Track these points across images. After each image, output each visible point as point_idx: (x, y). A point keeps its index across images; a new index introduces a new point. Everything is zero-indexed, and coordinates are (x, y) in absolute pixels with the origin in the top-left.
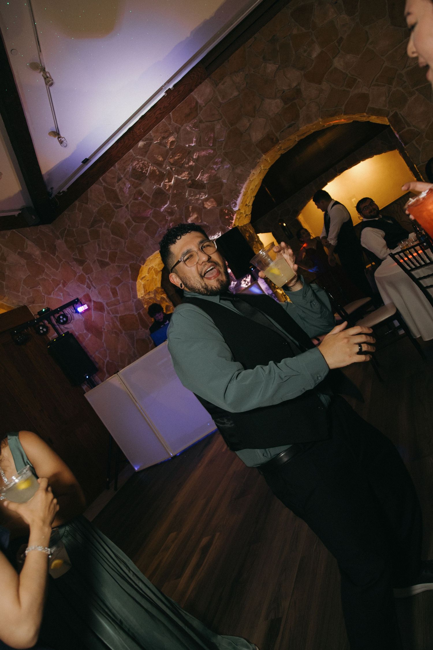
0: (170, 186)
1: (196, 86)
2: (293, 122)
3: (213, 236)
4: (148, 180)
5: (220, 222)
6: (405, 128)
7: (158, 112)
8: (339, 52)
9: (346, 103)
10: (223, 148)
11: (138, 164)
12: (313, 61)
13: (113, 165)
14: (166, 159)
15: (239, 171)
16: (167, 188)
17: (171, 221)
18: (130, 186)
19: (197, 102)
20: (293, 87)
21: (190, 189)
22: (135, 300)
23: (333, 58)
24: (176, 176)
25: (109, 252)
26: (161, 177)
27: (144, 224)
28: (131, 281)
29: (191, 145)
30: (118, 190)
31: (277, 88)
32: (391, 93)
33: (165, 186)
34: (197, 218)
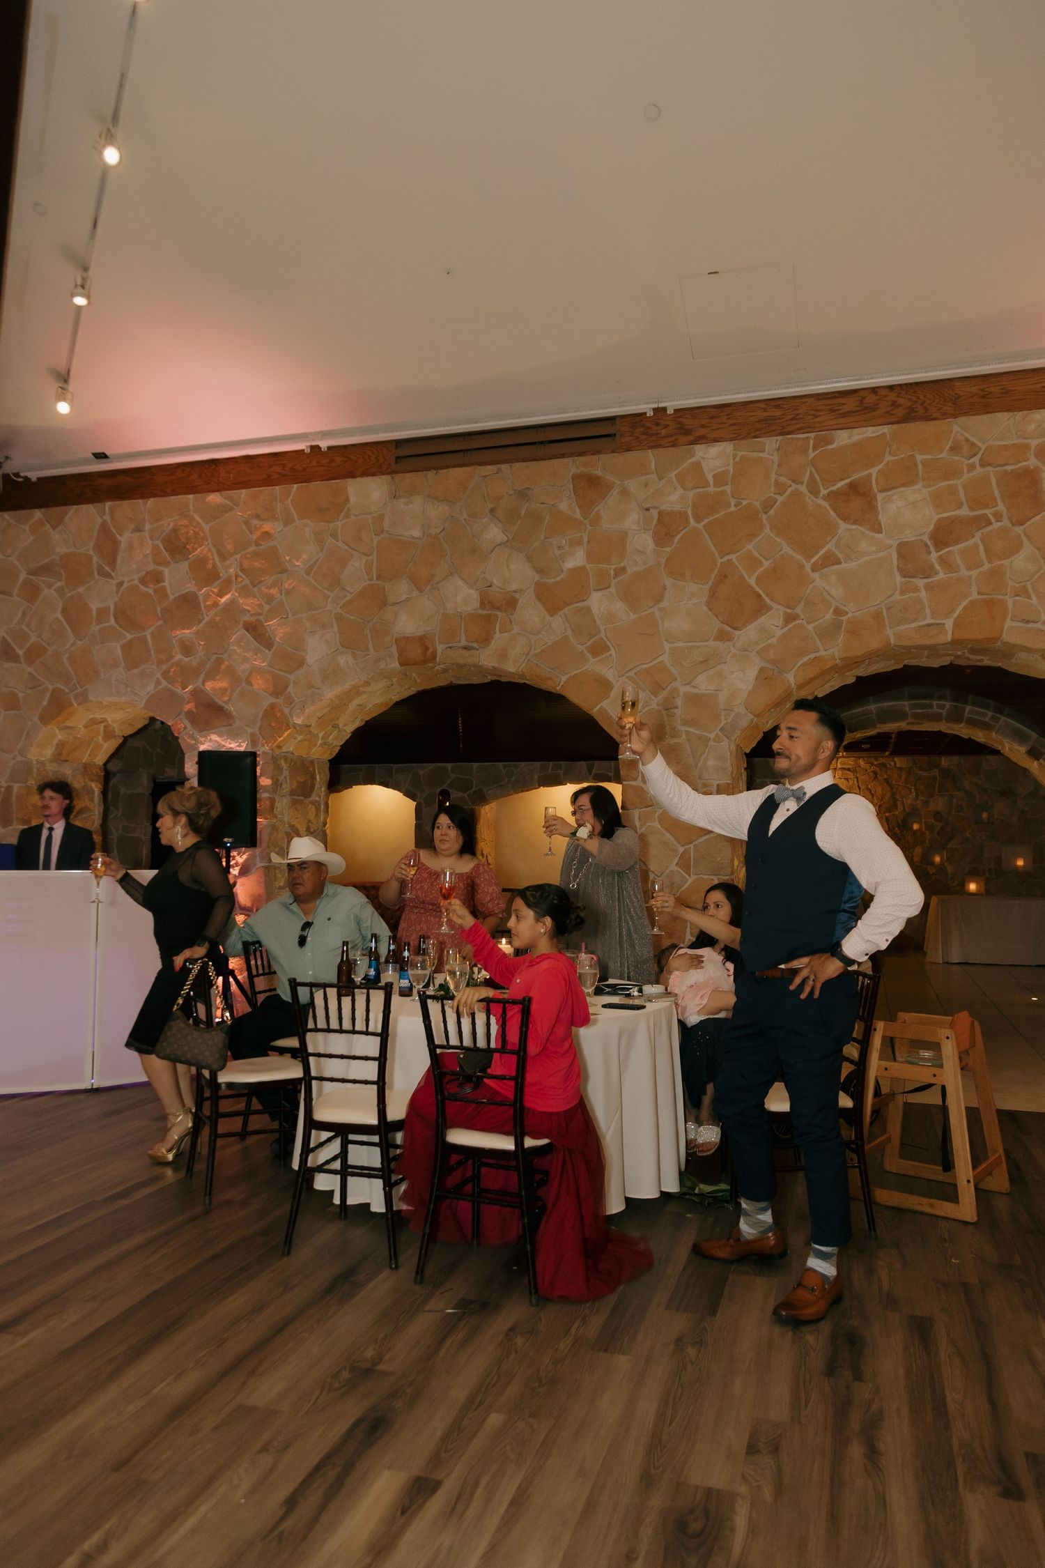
0: (216, 604)
1: (364, 474)
2: (475, 645)
3: (229, 740)
4: (185, 566)
5: (258, 725)
6: (635, 779)
7: (277, 469)
8: (609, 587)
9: (572, 674)
10: (341, 604)
11: (187, 527)
12: (563, 571)
13: (144, 496)
14: (237, 554)
15: (343, 661)
16: (208, 603)
17: (178, 664)
18: (148, 554)
19: (347, 500)
20: (509, 590)
21: (246, 632)
22: (19, 758)
23: (595, 590)
24: (237, 594)
25: (34, 639)
26: (210, 576)
27: (129, 636)
28: (36, 719)
29: (294, 561)
30: (123, 545)
31: (484, 573)
32: (646, 709)
33: (207, 596)
34: (225, 690)
